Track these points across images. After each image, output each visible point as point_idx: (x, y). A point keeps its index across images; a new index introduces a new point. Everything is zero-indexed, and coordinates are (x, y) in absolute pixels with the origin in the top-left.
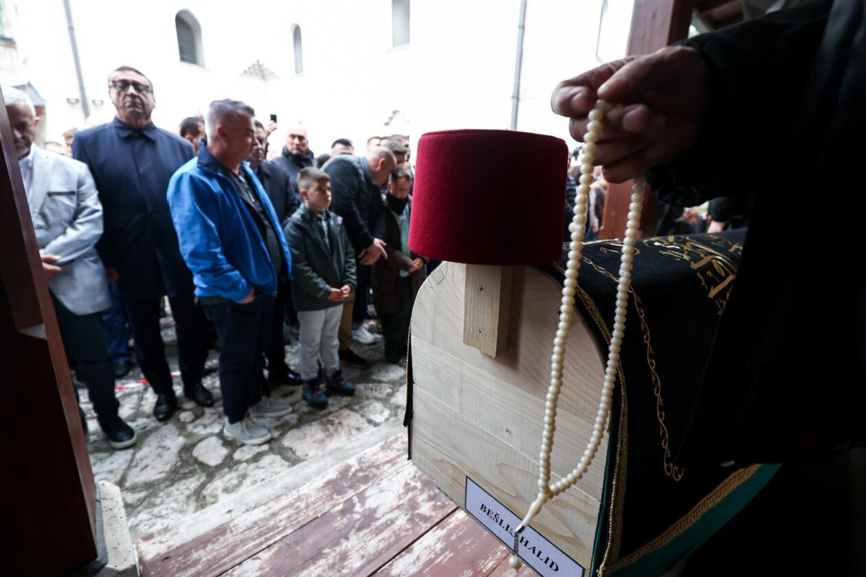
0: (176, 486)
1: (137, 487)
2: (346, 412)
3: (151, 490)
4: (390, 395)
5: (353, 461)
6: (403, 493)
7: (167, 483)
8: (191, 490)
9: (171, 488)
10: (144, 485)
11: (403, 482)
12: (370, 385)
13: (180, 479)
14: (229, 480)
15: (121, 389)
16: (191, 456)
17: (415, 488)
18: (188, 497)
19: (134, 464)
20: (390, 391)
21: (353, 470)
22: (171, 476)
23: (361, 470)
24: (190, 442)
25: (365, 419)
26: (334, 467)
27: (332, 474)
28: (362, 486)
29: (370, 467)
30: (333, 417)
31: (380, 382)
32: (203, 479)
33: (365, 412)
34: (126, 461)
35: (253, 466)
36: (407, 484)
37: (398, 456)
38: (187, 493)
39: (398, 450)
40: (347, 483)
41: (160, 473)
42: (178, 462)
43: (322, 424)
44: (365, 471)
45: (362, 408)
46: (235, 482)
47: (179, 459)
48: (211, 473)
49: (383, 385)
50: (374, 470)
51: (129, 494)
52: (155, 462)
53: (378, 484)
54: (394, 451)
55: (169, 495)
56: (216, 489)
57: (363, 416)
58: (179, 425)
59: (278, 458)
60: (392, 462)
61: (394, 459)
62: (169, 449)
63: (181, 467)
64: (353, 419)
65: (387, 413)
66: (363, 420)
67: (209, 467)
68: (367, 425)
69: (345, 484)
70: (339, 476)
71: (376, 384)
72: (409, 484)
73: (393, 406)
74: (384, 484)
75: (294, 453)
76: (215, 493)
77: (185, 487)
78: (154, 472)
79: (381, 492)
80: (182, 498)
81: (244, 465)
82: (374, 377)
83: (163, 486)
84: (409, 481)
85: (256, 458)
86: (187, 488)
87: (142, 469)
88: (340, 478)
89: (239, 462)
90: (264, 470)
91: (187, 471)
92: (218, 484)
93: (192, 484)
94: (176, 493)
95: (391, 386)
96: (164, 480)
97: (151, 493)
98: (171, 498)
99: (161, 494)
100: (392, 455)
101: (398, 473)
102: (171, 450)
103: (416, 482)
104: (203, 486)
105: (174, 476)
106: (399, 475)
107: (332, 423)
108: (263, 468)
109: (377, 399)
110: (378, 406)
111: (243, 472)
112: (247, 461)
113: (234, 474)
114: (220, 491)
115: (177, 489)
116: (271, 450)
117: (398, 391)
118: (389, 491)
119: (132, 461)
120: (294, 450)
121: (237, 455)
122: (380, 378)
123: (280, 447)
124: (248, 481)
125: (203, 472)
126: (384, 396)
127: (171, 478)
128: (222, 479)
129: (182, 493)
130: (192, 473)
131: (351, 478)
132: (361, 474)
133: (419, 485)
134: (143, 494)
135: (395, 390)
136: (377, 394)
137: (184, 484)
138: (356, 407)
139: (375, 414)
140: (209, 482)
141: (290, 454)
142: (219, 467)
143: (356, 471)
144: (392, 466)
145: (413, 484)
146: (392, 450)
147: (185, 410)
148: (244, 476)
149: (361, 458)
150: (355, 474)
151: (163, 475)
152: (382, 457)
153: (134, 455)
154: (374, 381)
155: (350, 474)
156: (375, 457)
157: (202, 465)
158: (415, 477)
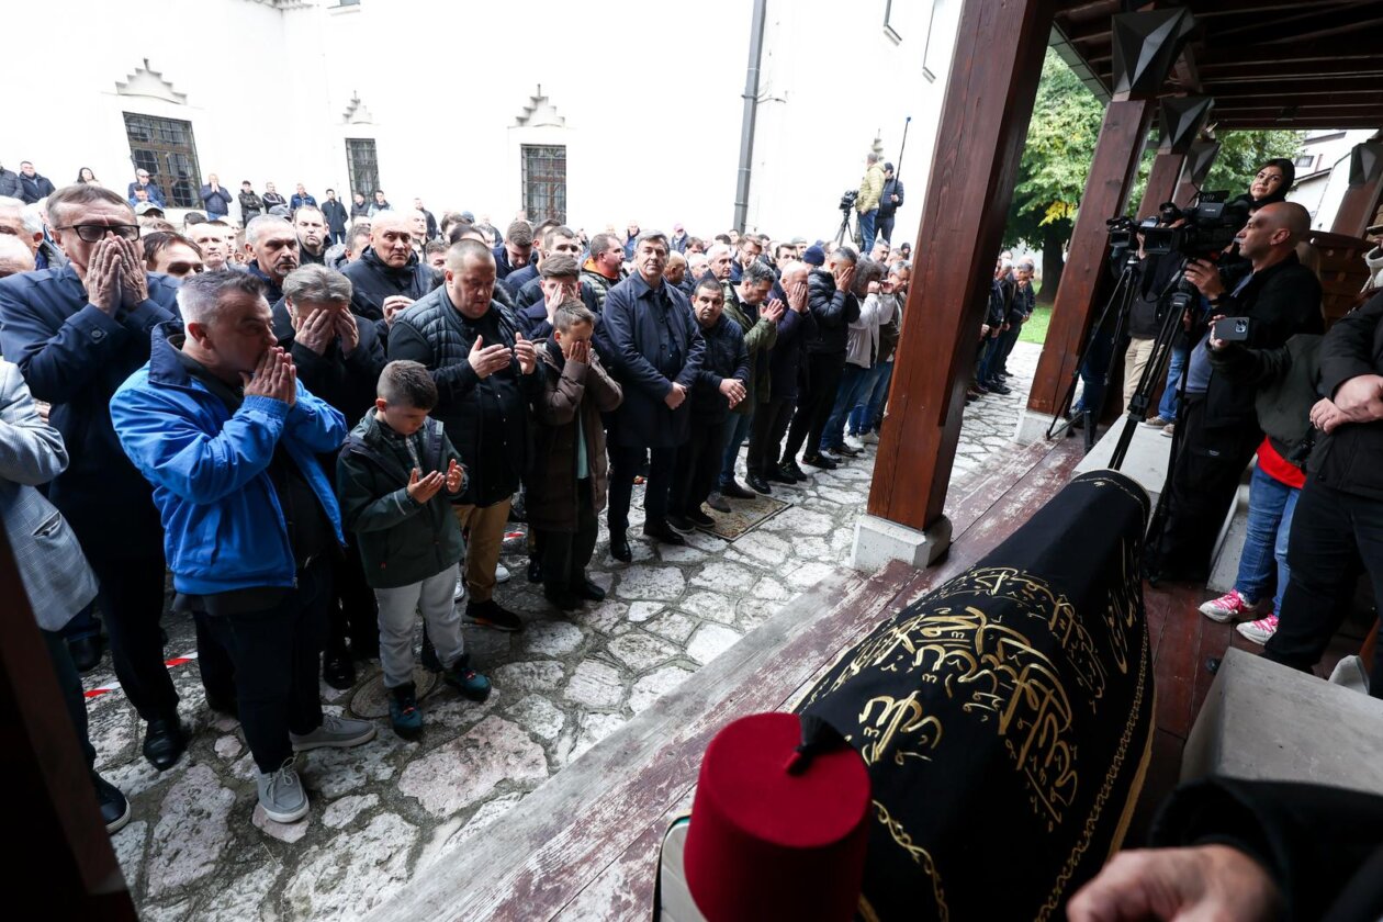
0: (236, 885)
1: (170, 896)
2: (495, 722)
3: (195, 899)
4: (563, 683)
5: (532, 863)
6: (611, 915)
7: (221, 882)
8: (262, 892)
9: (229, 891)
10: (182, 890)
11: (610, 894)
12: (529, 664)
13: (241, 874)
14: (325, 868)
15: (92, 694)
16: (251, 826)
17: (627, 904)
18: (261, 905)
19: (152, 851)
20: (560, 674)
21: (536, 880)
22: (223, 868)
23: (547, 879)
24: (242, 798)
25: (526, 733)
26: (506, 878)
27: (506, 893)
28: (552, 908)
29: (559, 872)
30: (476, 732)
31: (545, 657)
32: (279, 869)
33: (526, 719)
34: (138, 845)
35: (358, 837)
36: (616, 898)
37: (599, 848)
38: (258, 897)
39: (598, 837)
40: (530, 905)
41: (204, 864)
42: (232, 839)
43: (458, 746)
44: (553, 880)
45: (520, 711)
46: (333, 870)
47: (230, 834)
48: (291, 857)
49: (551, 663)
50: (565, 877)
51: (159, 910)
52: (190, 844)
53: (576, 903)
54: (593, 839)
55: (228, 905)
56: (304, 886)
57: (523, 728)
58: (218, 766)
59: (396, 819)
60: (589, 859)
61: (594, 853)
62: (209, 815)
63: (238, 848)
64: (508, 736)
65: (560, 719)
66: (523, 736)
67: (284, 844)
68: (531, 745)
69: (527, 909)
70: (517, 895)
71: (537, 663)
72: (620, 897)
73: (569, 704)
74: (583, 901)
75: (422, 807)
76: (304, 894)
77: (252, 886)
78: (193, 863)
79: (580, 916)
80: (251, 907)
81: (343, 838)
82: (534, 649)
83: (213, 888)
84: (618, 893)
85: (362, 821)
86: (256, 889)
87: (171, 860)
88: (519, 898)
89: (334, 832)
90: (377, 843)
91: (249, 856)
92: (306, 877)
93: (263, 879)
94: (239, 899)
95: (563, 665)
96: (214, 876)
97: (196, 904)
98: (232, 910)
99: (214, 904)
100: (589, 845)
101: (601, 879)
102: (212, 819)
103: (628, 893)
104: (281, 883)
105: (230, 868)
106: (603, 882)
107: (474, 744)
108: (376, 839)
109: (542, 692)
110: (545, 706)
111: (344, 850)
112: (348, 829)
113: (329, 856)
114: (312, 889)
115: (240, 893)
116: (384, 805)
117: (574, 674)
118: (592, 913)
119: (148, 844)
120: (420, 802)
121: (329, 819)
122: (544, 650)
123: (396, 799)
124: (354, 867)
125: (277, 855)
126: (551, 686)
127: (224, 872)
128: (312, 867)
129: (249, 900)
130: (259, 860)
131: (534, 896)
132: (548, 887)
133: (632, 898)
134: (182, 908)
135: (570, 671)
136: (540, 683)
137: (250, 882)
138: (511, 710)
139: (542, 722)
140: (292, 874)
141: (415, 810)
142: (302, 844)
143: (541, 882)
144: (591, 867)
145: (624, 897)
146: (588, 837)
147: (221, 734)
148: (346, 859)
149: (544, 858)
150: (539, 889)
151: (210, 868)
152: (577, 851)
153: (149, 832)
154: (533, 657)
155: (533, 888)
156: (565, 852)
157: (272, 841)
158: (625, 883)
